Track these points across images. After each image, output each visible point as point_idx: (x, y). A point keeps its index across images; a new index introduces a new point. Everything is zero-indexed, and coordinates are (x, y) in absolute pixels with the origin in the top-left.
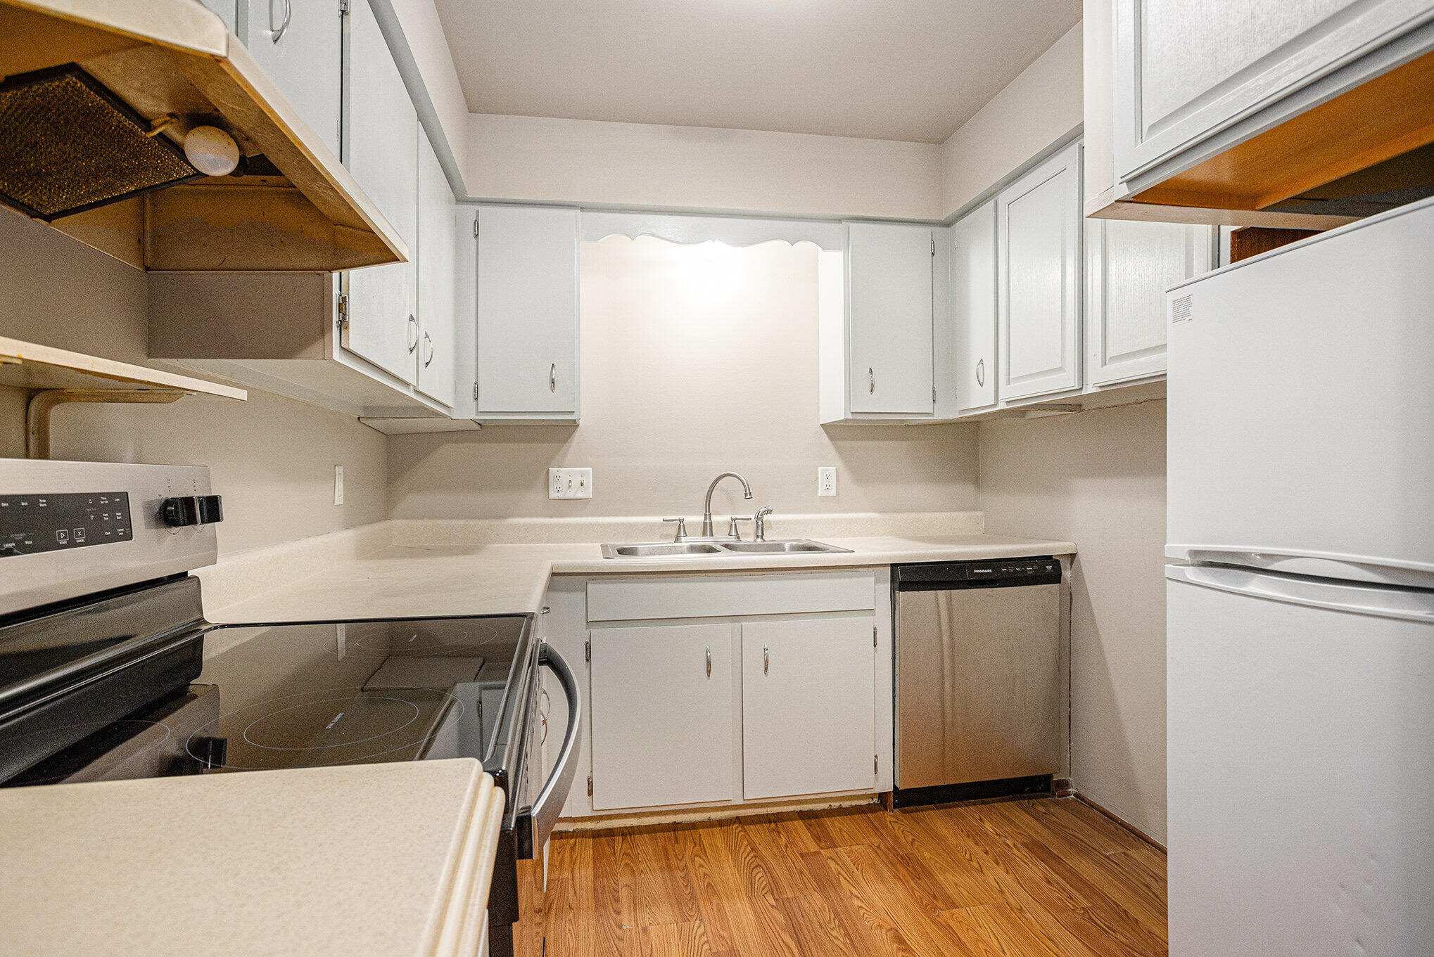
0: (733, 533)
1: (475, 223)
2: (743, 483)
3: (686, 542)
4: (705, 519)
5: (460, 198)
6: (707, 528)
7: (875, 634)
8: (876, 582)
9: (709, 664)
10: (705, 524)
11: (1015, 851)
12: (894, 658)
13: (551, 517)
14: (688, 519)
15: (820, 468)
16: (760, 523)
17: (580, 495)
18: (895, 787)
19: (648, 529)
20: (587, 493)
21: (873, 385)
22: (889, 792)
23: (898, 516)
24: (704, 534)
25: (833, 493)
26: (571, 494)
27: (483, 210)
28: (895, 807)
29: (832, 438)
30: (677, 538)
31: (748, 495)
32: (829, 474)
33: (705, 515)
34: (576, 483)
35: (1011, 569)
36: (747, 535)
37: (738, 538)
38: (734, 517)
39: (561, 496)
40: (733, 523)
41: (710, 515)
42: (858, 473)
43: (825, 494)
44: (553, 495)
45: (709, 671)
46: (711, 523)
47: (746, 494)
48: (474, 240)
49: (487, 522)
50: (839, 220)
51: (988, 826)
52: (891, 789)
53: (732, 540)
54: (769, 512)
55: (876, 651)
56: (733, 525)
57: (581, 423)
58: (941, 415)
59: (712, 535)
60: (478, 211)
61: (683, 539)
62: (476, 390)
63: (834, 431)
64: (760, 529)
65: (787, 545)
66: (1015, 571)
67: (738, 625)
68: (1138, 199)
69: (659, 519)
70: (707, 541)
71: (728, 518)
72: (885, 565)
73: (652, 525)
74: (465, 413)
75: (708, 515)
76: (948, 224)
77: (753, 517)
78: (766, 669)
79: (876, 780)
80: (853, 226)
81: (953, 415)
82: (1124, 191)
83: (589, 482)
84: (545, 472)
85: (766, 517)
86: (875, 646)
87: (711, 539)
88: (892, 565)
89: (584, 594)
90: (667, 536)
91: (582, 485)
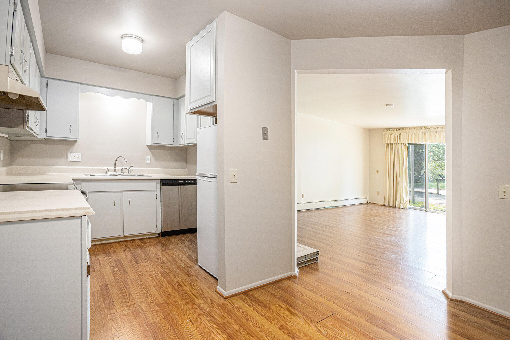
0: (122, 172)
1: (46, 83)
2: (125, 159)
3: (109, 173)
4: (114, 168)
5: (42, 76)
6: (115, 170)
7: (156, 196)
8: (157, 184)
9: (114, 203)
10: (114, 169)
11: (186, 241)
12: (161, 202)
13: (68, 166)
14: (109, 168)
15: (146, 156)
16: (129, 169)
17: (77, 160)
18: (162, 231)
19: (98, 171)
20: (80, 160)
21: (158, 137)
22: (160, 233)
23: (166, 169)
24: (114, 172)
25: (149, 163)
26: (75, 160)
27: (49, 80)
28: (162, 237)
29: (149, 149)
30: (106, 173)
31: (126, 162)
32: (148, 158)
33: (114, 167)
34: (76, 157)
35: (188, 181)
36: (126, 172)
37: (123, 173)
38: (122, 168)
39: (71, 160)
40: (122, 169)
41: (116, 167)
42: (156, 158)
43: (147, 163)
44: (69, 160)
45: (114, 204)
46: (116, 169)
47: (125, 162)
48: (46, 89)
49: (47, 167)
50: (151, 95)
51: (182, 238)
52: (161, 232)
53: (122, 173)
54: (132, 167)
55: (157, 200)
56: (122, 170)
57: (78, 141)
58: (175, 145)
59: (116, 172)
60: (47, 81)
61: (108, 173)
62: (46, 131)
63: (151, 147)
64: (130, 171)
65: (136, 175)
66: (189, 182)
67: (122, 193)
68: (192, 113)
69: (101, 168)
70: (115, 173)
71: (121, 168)
72: (159, 180)
73: (99, 169)
74: (42, 136)
75: (115, 167)
76: (178, 99)
77: (128, 168)
78: (129, 204)
79: (157, 230)
80: (154, 97)
81: (178, 146)
82: (189, 111)
83: (80, 157)
84: (66, 154)
85: (131, 168)
86: (156, 198)
87: (116, 173)
88: (161, 180)
89: (80, 185)
90: (103, 172)
91: (78, 158)
